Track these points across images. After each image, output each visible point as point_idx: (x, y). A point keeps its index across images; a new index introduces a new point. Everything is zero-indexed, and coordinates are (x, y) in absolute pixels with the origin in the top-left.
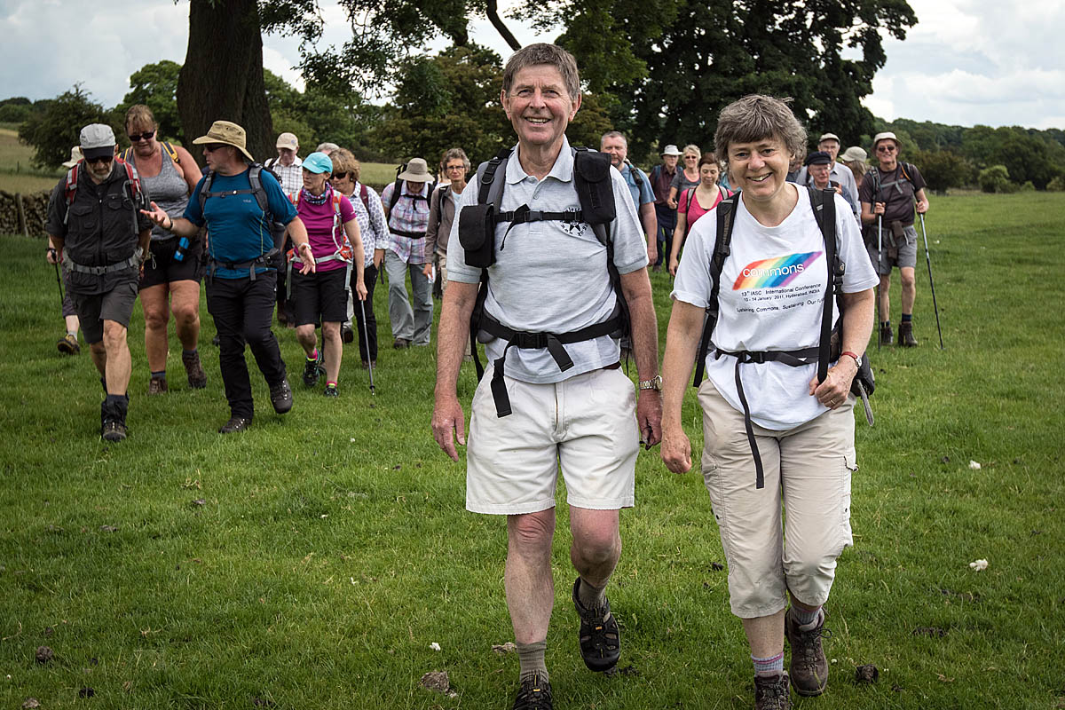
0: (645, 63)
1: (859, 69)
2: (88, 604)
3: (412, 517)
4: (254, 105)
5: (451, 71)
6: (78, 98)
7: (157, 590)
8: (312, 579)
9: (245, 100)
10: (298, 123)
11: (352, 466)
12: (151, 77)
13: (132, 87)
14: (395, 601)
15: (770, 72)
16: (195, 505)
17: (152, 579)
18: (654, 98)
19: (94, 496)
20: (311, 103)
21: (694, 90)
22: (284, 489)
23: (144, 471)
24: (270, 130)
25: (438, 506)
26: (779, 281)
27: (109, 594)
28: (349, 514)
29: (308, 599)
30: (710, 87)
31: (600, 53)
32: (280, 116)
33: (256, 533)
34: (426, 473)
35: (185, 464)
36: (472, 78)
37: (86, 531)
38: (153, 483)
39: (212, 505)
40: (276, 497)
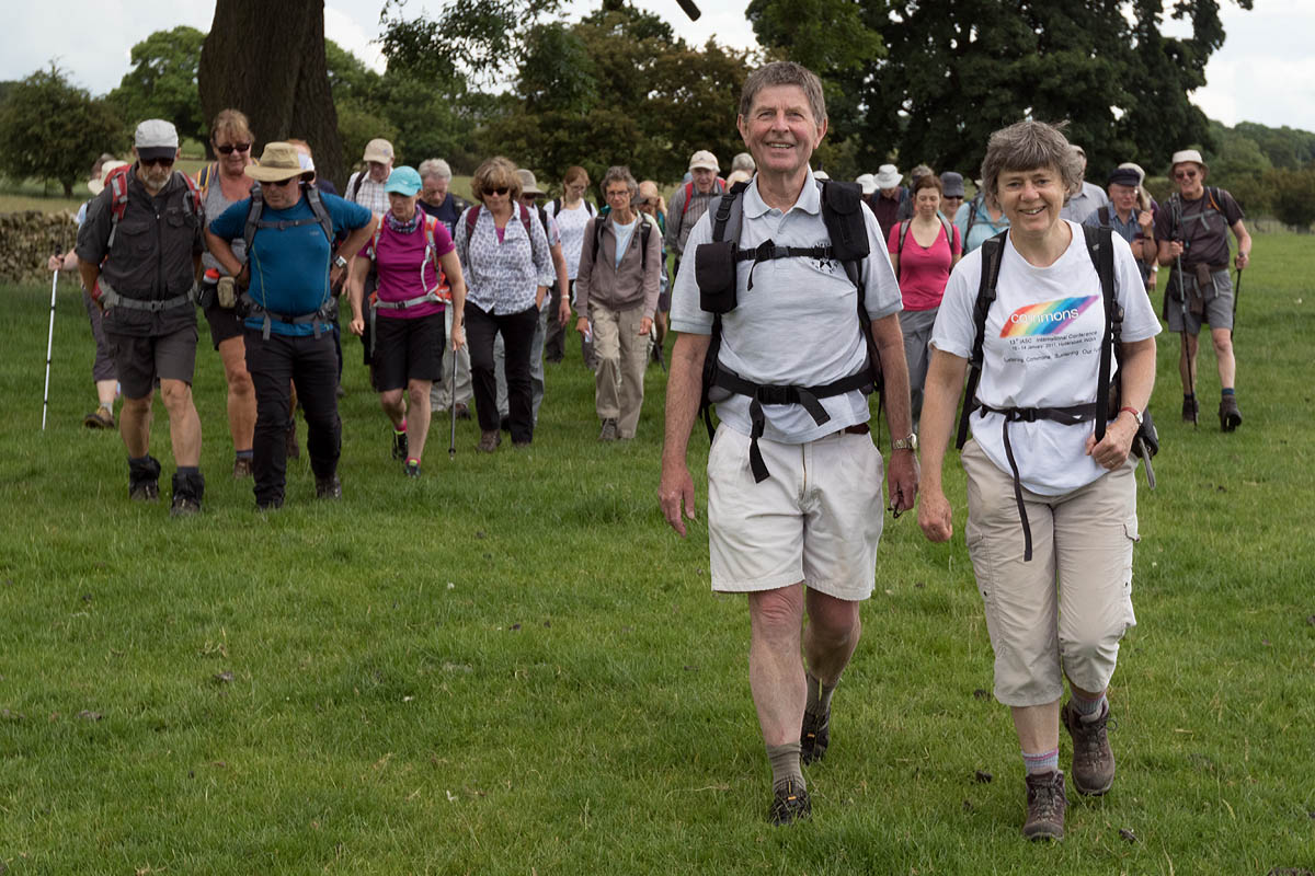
0: (881, 37)
1: (1187, 51)
2: (60, 829)
3: (536, 701)
4: (312, 93)
5: (599, 45)
6: (55, 80)
7: (160, 808)
8: (390, 793)
9: (298, 85)
10: (375, 119)
11: (450, 624)
12: (161, 50)
13: (133, 63)
14: (511, 825)
15: (1059, 52)
16: (218, 681)
17: (153, 791)
18: (892, 88)
19: (69, 667)
20: (394, 90)
21: (950, 77)
22: (348, 659)
23: (144, 630)
24: (334, 129)
25: (576, 685)
26: (1051, 328)
27: (90, 813)
28: (444, 696)
29: (383, 824)
30: (973, 73)
31: (814, 23)
32: (349, 108)
33: (306, 723)
34: (557, 636)
35: (204, 620)
36: (629, 56)
37: (58, 719)
38: (157, 647)
39: (242, 681)
40: (337, 671)
